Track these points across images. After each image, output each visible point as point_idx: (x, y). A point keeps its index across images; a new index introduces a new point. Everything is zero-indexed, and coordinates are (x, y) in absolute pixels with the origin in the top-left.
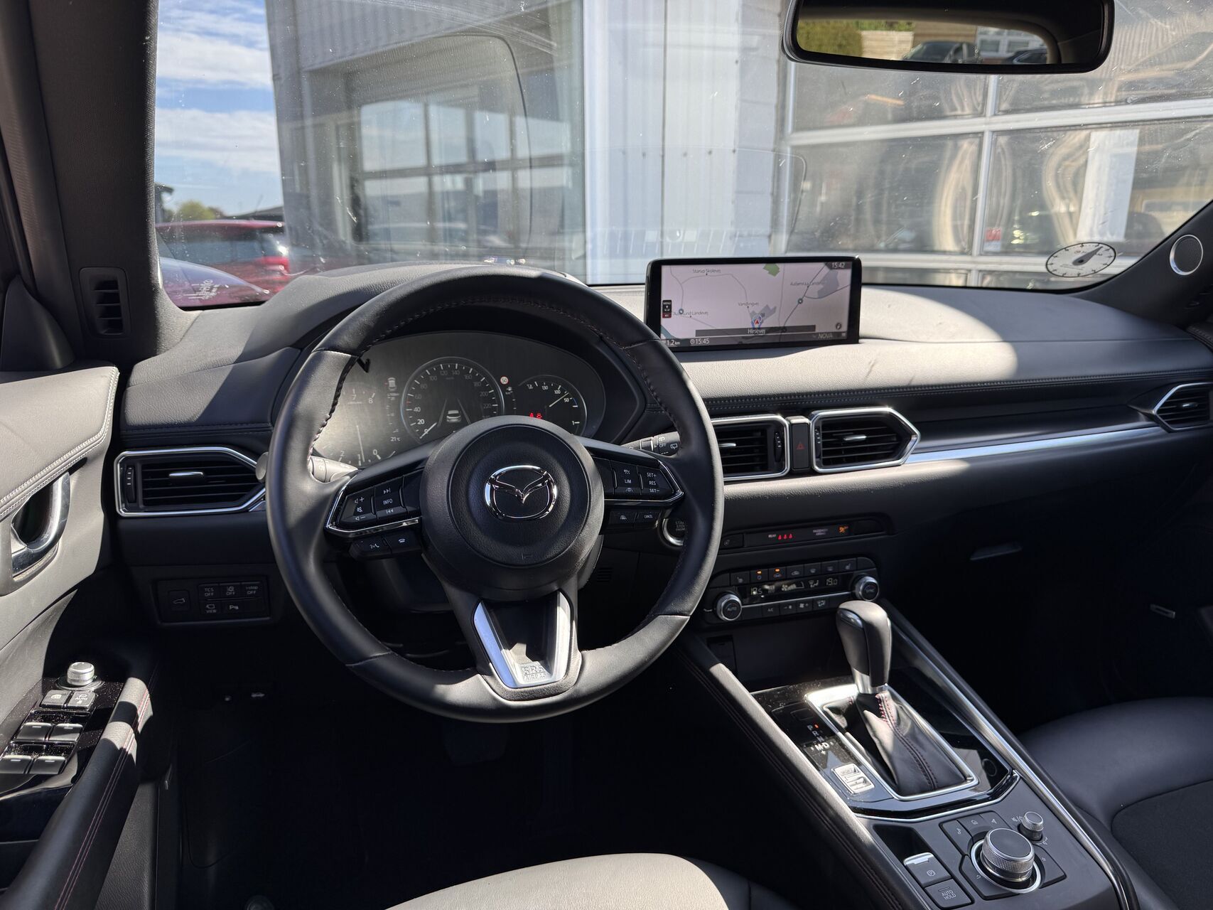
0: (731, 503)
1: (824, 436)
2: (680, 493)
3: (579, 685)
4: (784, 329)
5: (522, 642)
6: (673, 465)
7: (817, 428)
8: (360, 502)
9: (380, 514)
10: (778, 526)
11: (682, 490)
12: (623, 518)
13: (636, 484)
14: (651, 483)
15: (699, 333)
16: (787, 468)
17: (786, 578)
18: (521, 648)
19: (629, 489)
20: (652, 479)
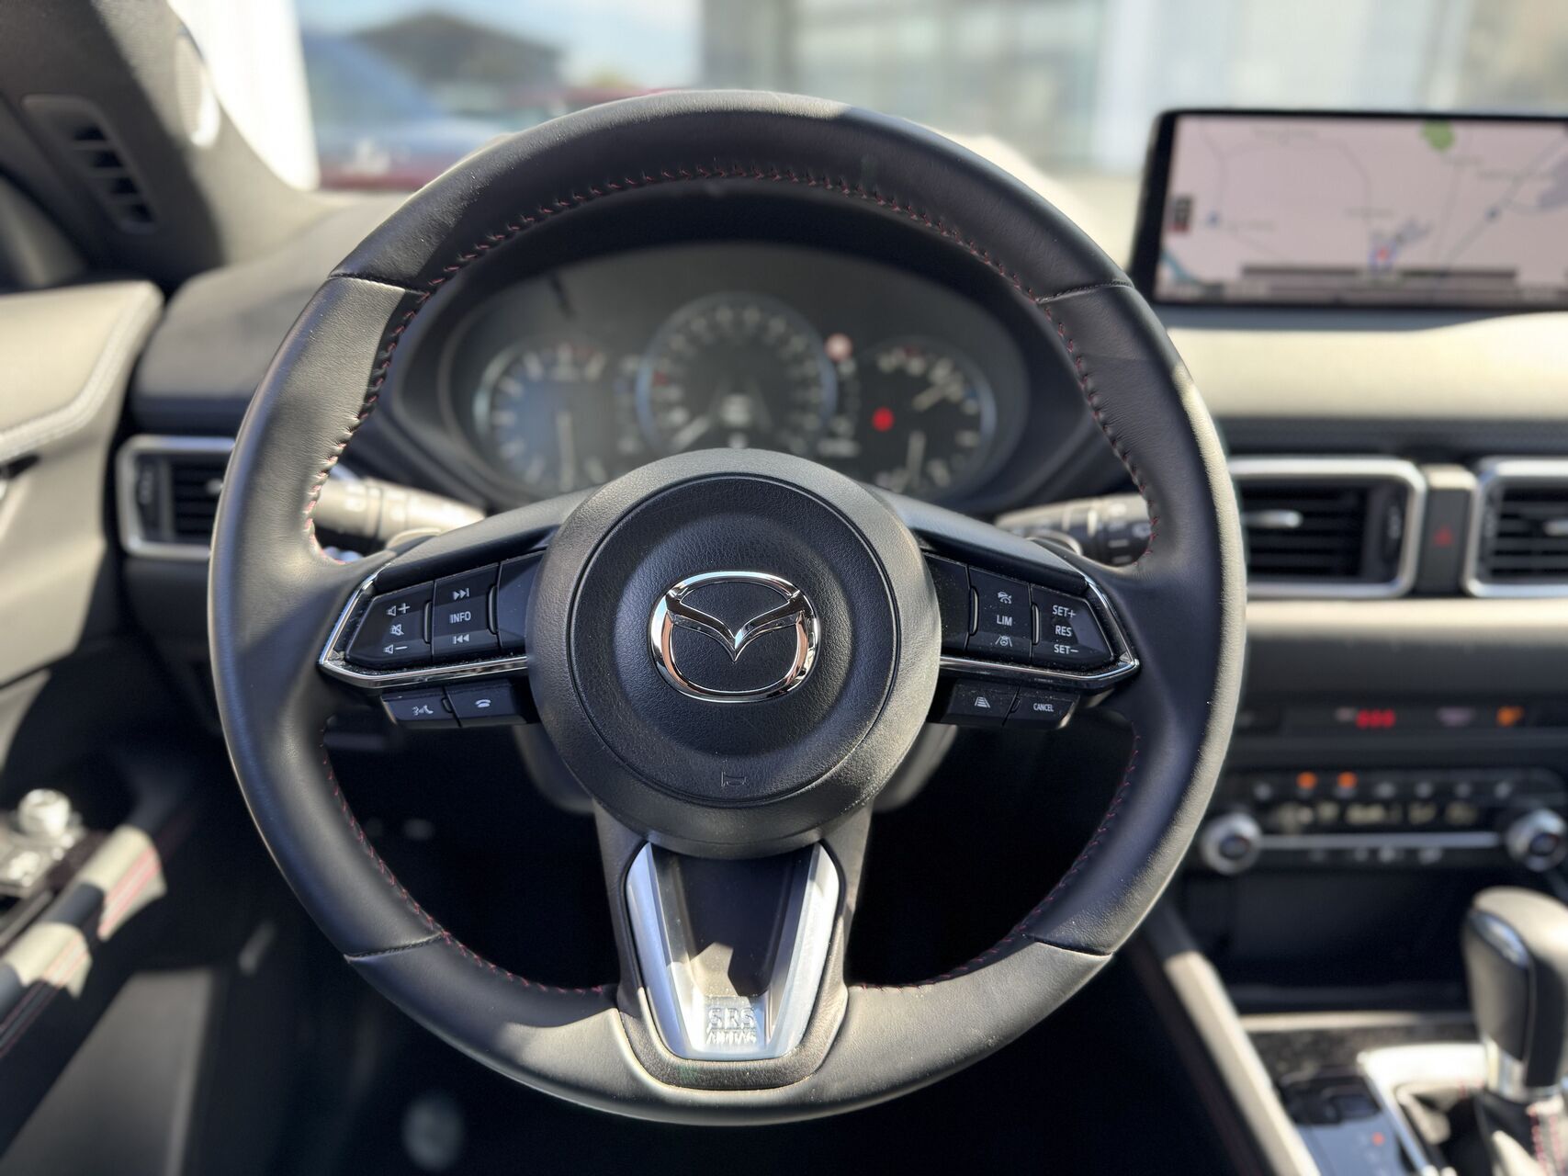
0: (1263, 649)
1: (1504, 516)
2: (1129, 663)
3: (823, 1073)
4: (1443, 274)
5: (725, 942)
6: (1120, 589)
7: (1490, 500)
8: (399, 613)
9: (440, 644)
10: (1365, 699)
11: (1137, 655)
12: (982, 703)
13: (1023, 628)
14: (1060, 630)
15: (1251, 271)
16: (1406, 577)
17: (1365, 798)
18: (720, 956)
19: (1005, 640)
20: (1064, 621)
